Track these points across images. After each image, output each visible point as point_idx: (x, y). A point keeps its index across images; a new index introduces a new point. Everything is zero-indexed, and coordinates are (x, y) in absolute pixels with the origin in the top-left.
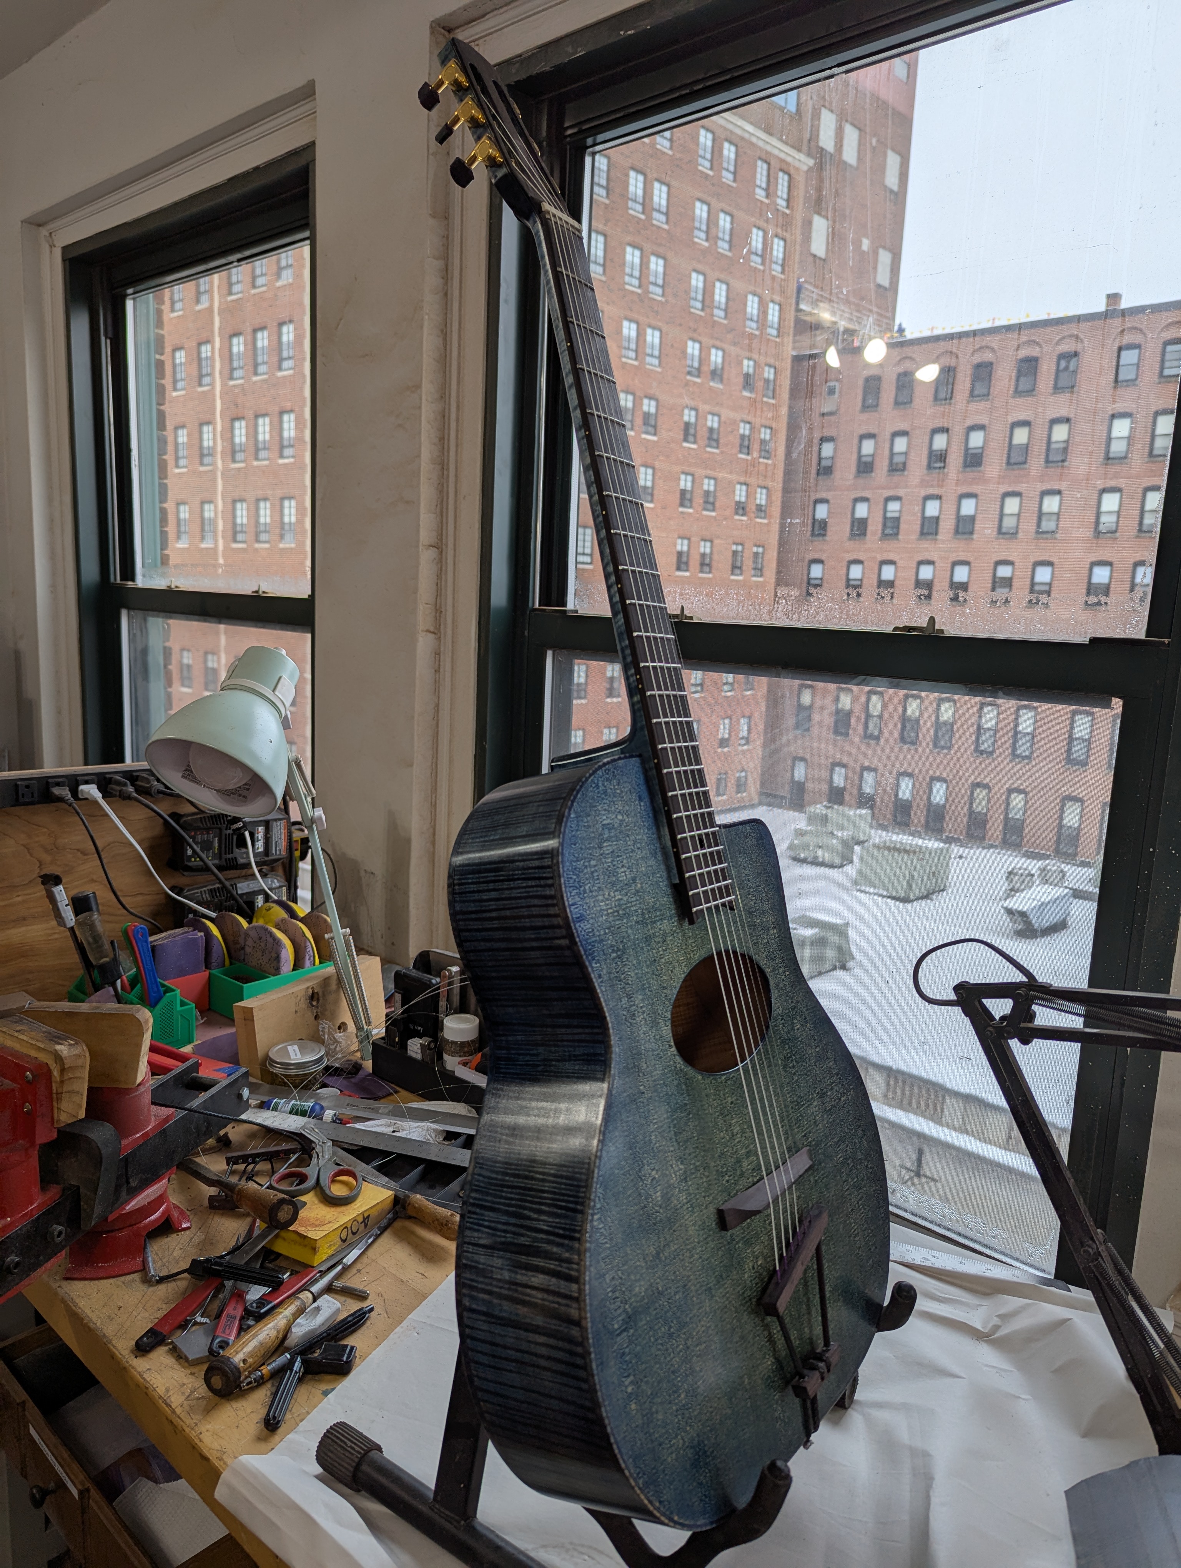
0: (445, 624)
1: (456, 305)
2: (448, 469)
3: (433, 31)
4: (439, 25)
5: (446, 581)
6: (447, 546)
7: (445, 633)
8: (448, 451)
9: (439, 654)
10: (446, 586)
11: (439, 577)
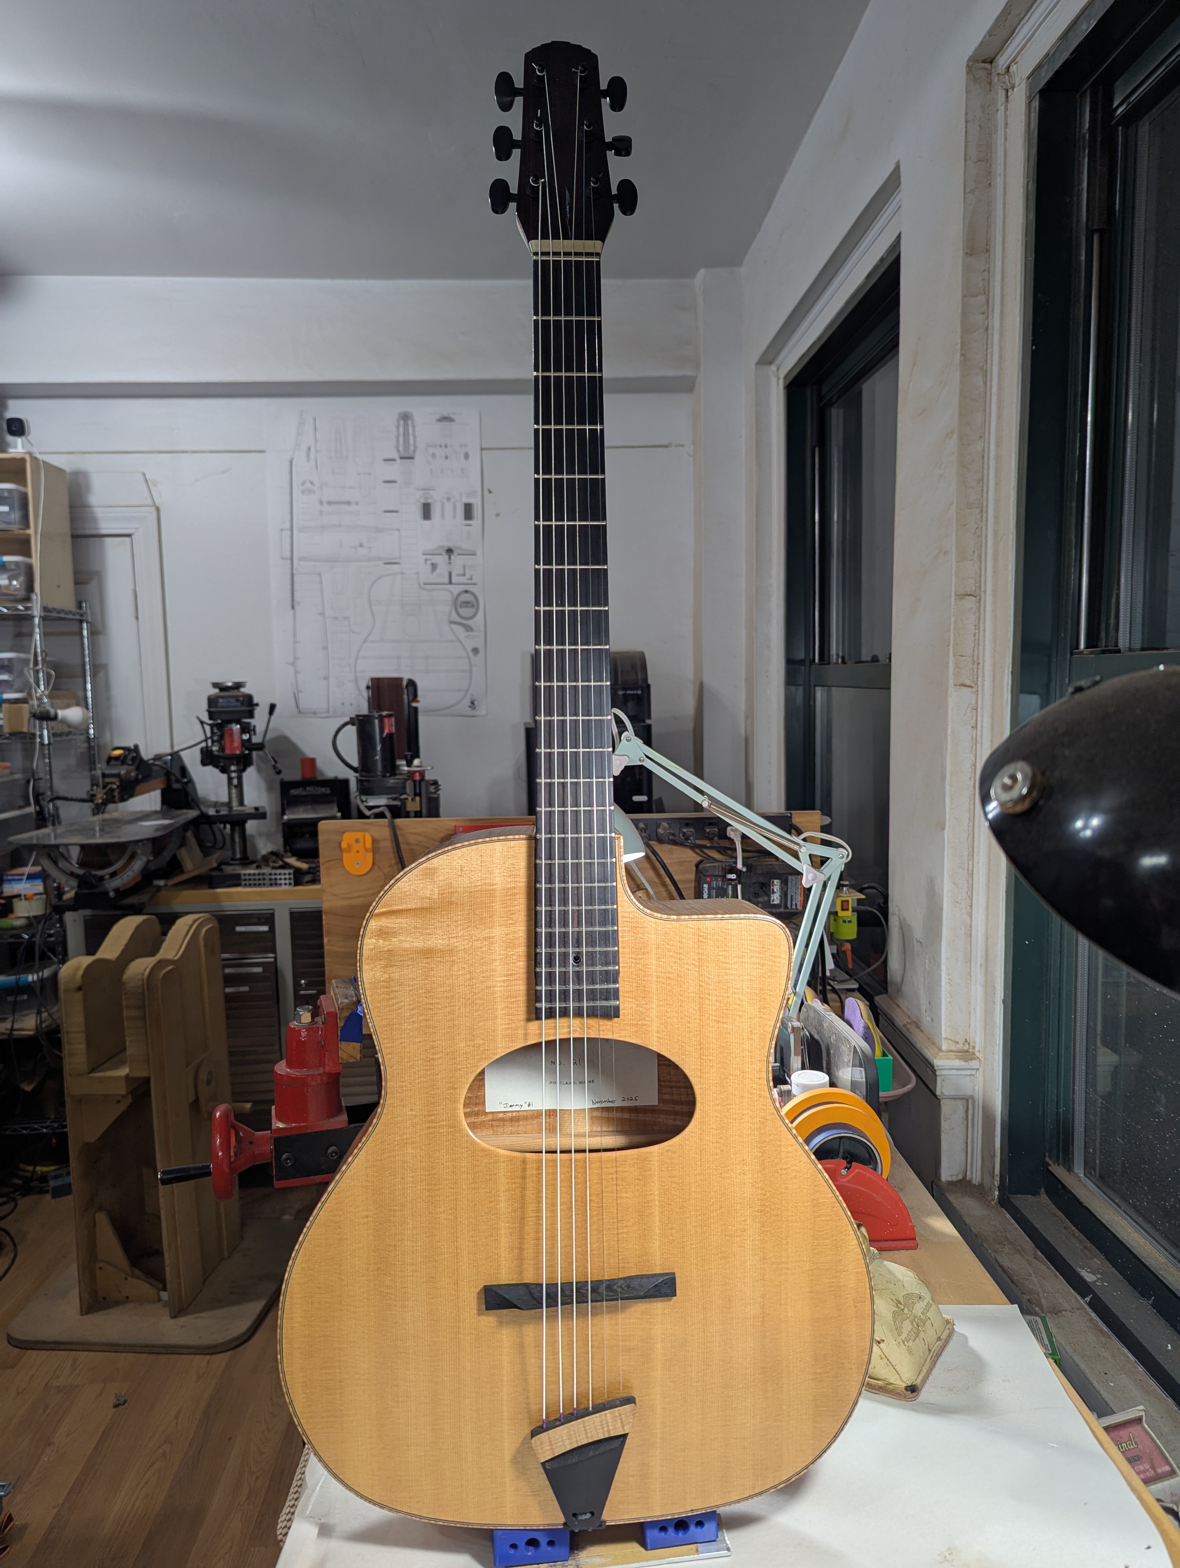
0: (983, 676)
1: (996, 337)
2: (987, 512)
3: (969, 69)
4: (977, 61)
5: (984, 630)
6: (985, 592)
7: (983, 685)
8: (987, 492)
9: (976, 709)
10: (984, 636)
11: (977, 626)
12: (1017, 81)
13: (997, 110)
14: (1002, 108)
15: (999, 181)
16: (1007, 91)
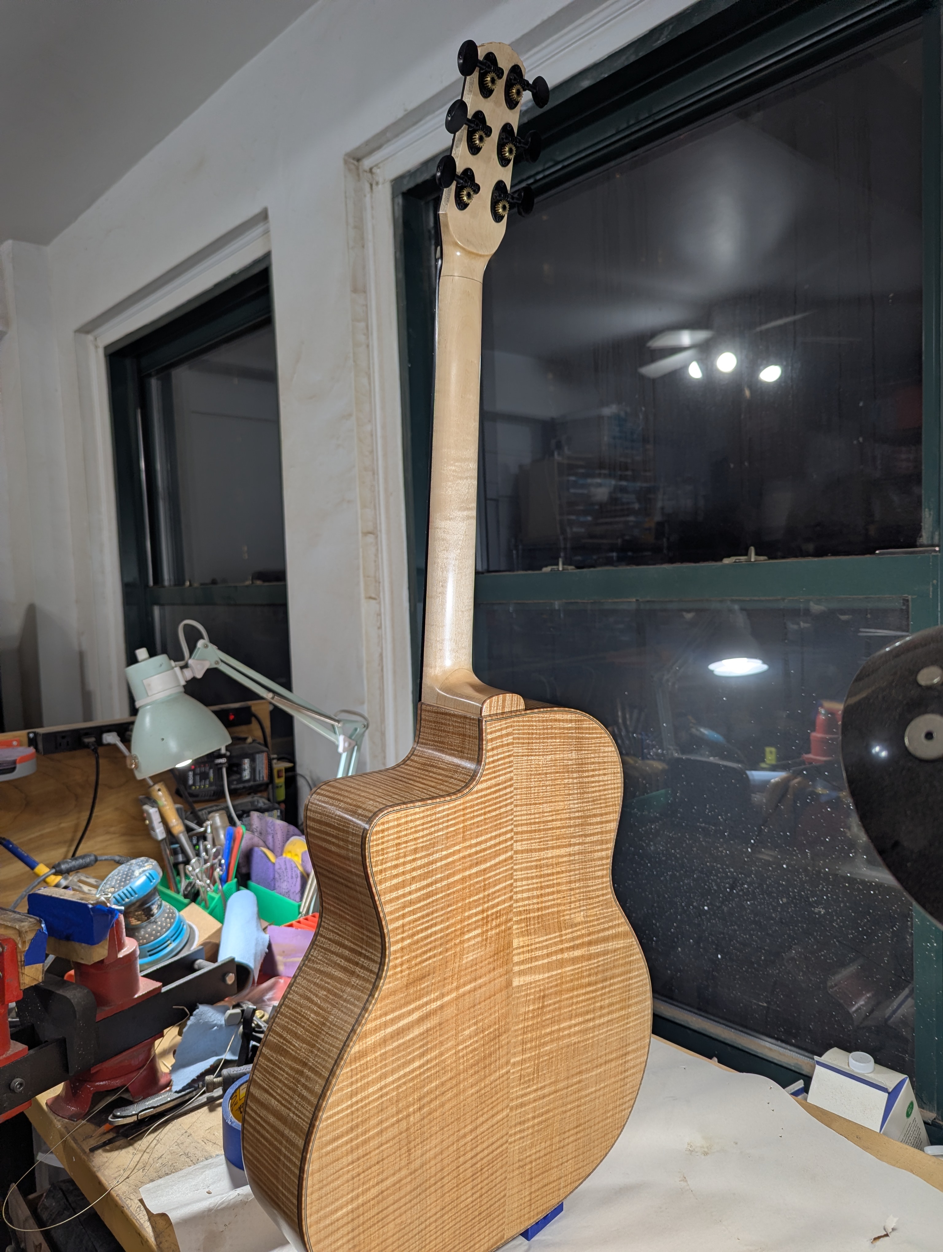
0: (384, 591)
1: (376, 353)
2: (378, 474)
3: (346, 162)
4: (349, 157)
5: (382, 558)
6: (381, 531)
7: (384, 598)
8: (377, 460)
9: (380, 615)
10: (382, 563)
11: (376, 555)
12: (381, 180)
13: (365, 196)
14: (368, 196)
15: (370, 245)
16: (371, 185)
